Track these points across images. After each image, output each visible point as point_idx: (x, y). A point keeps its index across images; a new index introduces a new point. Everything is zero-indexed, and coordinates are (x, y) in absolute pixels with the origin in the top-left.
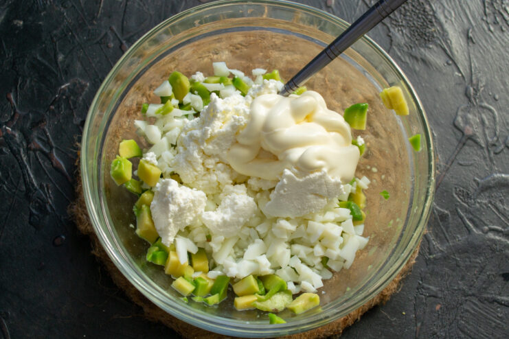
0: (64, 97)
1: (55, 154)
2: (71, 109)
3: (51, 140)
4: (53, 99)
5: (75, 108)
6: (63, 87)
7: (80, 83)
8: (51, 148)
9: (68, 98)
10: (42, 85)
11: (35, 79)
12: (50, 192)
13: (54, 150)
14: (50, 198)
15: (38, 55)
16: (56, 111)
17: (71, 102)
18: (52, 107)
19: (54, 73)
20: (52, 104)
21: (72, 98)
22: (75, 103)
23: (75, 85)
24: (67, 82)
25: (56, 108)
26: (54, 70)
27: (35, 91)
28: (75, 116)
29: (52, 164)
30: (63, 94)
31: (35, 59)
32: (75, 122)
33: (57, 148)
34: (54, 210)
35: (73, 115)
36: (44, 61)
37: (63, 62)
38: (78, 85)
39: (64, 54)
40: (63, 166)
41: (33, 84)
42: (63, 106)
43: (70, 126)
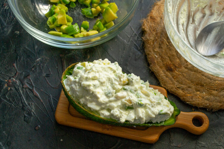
0: (38, 64)
1: (35, 90)
2: (41, 69)
3: (33, 83)
4: (33, 65)
5: (43, 69)
6: (37, 60)
7: (45, 58)
8: (33, 87)
9: (40, 65)
10: (28, 59)
11: (25, 57)
12: (33, 106)
13: (34, 88)
14: (33, 109)
15: (26, 46)
16: (35, 71)
17: (41, 66)
18: (33, 69)
19: (33, 54)
20: (33, 68)
21: (41, 65)
22: (43, 67)
23: (43, 59)
24: (39, 58)
25: (34, 69)
26: (33, 52)
27: (25, 62)
28: (43, 73)
29: (33, 94)
30: (38, 63)
31: (25, 48)
32: (43, 75)
33: (35, 87)
34: (35, 114)
35: (42, 72)
36: (29, 49)
37: (37, 49)
38: (44, 59)
39: (38, 45)
40: (38, 95)
41: (24, 59)
42: (38, 69)
43: (41, 77)
